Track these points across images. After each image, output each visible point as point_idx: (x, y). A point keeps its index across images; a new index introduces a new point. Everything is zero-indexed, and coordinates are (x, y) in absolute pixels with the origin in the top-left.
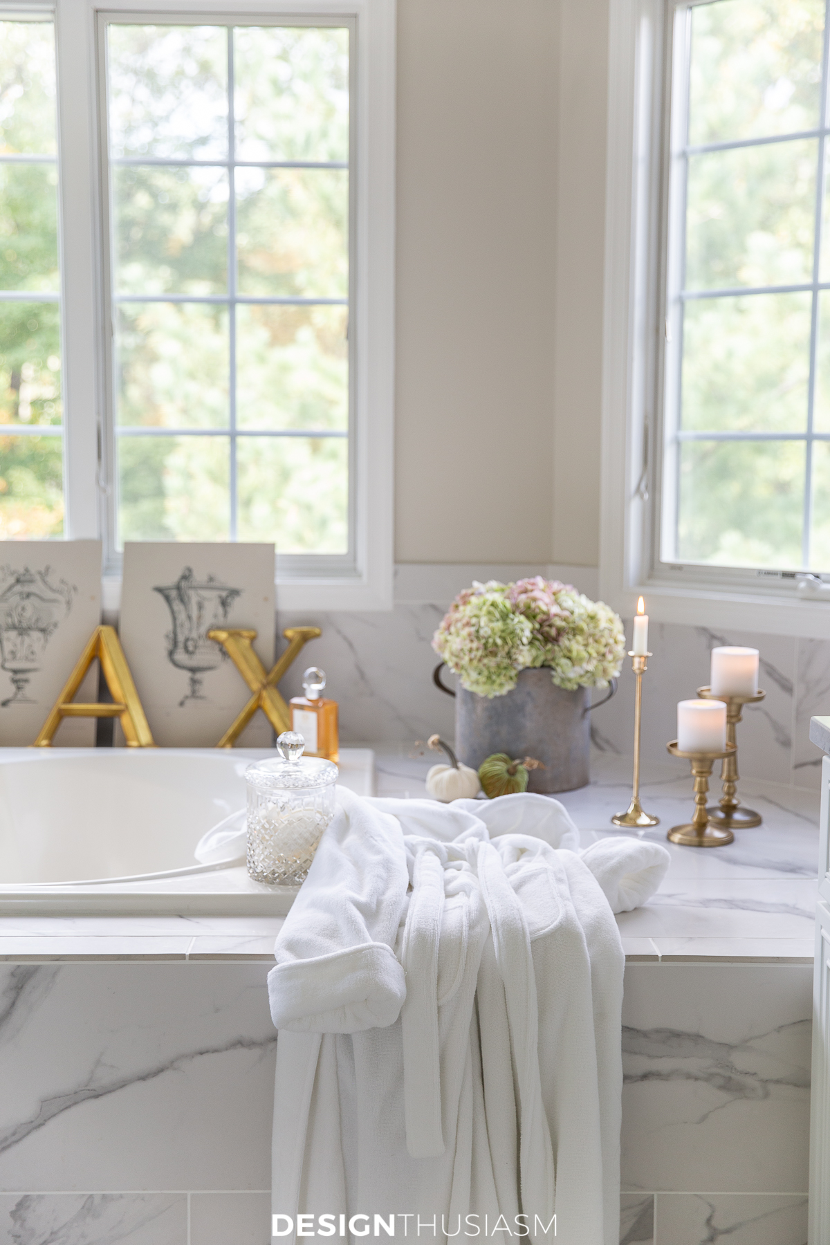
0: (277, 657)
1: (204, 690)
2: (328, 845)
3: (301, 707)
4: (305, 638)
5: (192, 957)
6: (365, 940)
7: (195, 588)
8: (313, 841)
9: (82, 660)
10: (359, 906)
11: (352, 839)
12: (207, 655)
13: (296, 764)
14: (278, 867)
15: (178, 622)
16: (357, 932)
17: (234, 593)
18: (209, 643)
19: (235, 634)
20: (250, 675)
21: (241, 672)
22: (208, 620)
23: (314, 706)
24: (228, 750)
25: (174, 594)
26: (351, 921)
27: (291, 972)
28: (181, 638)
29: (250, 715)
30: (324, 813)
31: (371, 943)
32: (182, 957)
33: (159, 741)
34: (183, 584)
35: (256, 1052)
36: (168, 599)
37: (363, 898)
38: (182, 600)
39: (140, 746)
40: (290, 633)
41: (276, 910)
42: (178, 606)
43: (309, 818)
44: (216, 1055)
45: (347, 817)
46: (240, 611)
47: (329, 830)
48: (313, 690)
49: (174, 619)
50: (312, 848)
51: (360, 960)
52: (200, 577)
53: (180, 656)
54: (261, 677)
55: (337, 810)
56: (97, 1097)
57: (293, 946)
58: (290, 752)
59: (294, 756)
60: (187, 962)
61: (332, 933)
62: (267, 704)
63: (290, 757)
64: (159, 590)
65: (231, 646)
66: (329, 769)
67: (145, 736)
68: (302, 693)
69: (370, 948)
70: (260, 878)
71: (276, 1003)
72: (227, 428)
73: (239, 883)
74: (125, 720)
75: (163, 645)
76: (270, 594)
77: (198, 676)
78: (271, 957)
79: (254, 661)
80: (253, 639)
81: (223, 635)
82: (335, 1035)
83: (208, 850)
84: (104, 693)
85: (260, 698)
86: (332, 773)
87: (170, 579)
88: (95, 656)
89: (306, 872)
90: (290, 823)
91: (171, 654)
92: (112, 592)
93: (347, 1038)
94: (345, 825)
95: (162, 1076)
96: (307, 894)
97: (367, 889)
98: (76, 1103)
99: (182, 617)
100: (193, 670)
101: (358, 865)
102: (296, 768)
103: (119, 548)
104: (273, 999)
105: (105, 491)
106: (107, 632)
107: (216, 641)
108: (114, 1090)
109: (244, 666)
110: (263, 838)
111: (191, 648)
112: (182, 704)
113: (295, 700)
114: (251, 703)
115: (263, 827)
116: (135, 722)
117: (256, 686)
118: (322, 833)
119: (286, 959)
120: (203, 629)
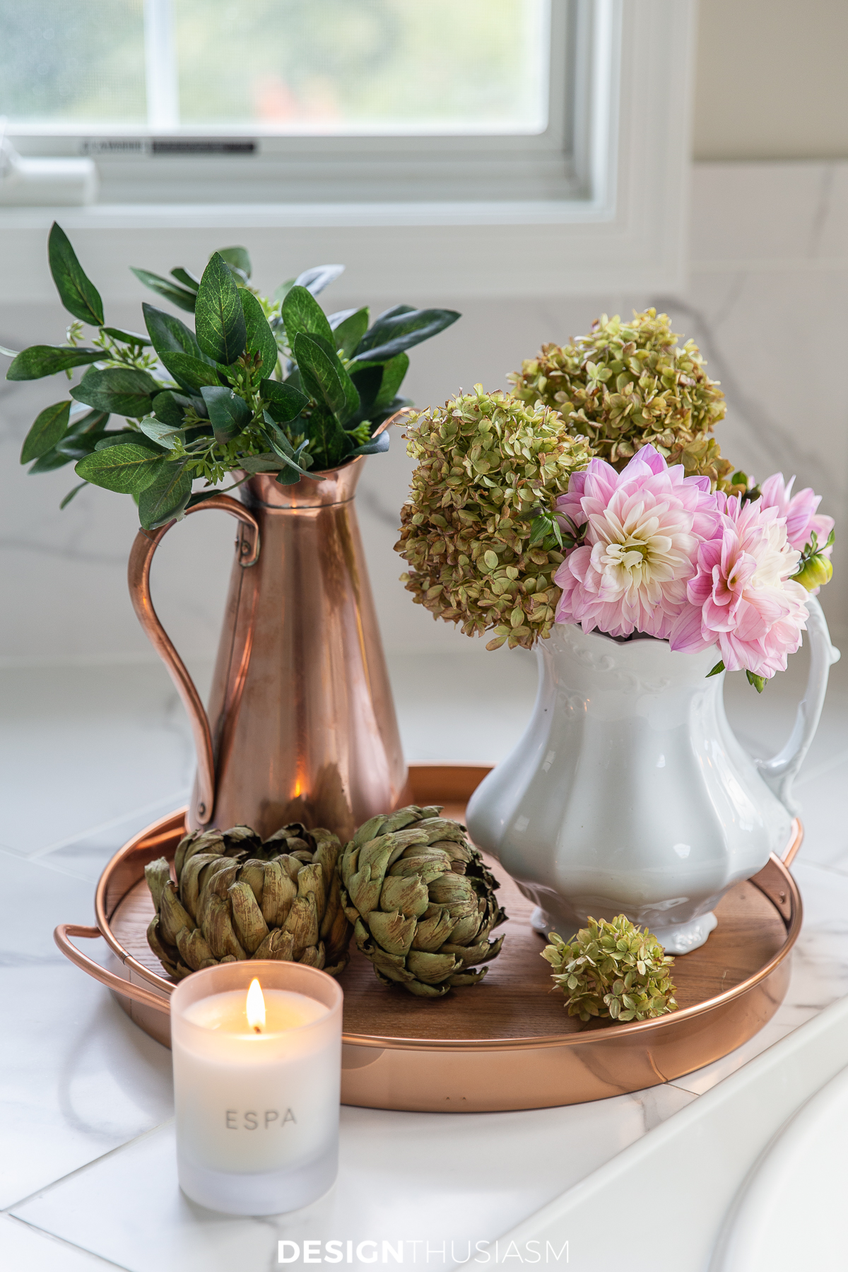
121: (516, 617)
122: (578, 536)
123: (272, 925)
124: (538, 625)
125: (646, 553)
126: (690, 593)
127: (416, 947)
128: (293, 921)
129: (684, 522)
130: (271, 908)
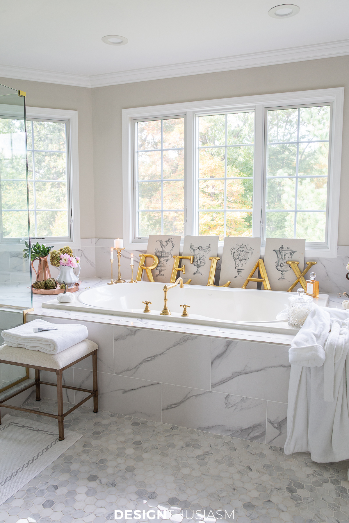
0: (304, 269)
1: (284, 276)
2: (309, 318)
3: (309, 282)
4: (312, 264)
5: (270, 343)
6: (315, 344)
7: (284, 250)
8: (305, 317)
9: (255, 267)
10: (315, 335)
11: (315, 317)
12: (286, 268)
13: (302, 297)
14: (296, 323)
15: (279, 259)
16: (313, 341)
17: (294, 252)
18: (287, 264)
19: (293, 262)
20: (297, 273)
21: (294, 272)
22: (287, 259)
23: (313, 282)
24: (290, 292)
25: (278, 252)
26: (312, 338)
27: (295, 350)
28: (279, 263)
29: (296, 284)
30: (309, 310)
31: (317, 344)
32: (268, 343)
33: (272, 289)
34: (281, 249)
35: (286, 369)
36: (276, 253)
37: (316, 333)
38: (280, 253)
39: (268, 290)
40: (308, 263)
41: (293, 333)
42: (279, 255)
43: (304, 311)
44: (275, 368)
45: (315, 311)
46: (295, 257)
47: (309, 314)
48: (312, 278)
49: (278, 258)
50: (305, 319)
51: (313, 349)
52: (285, 247)
53: (279, 268)
54: (300, 274)
55: (312, 309)
56: (246, 374)
57: (296, 343)
58: (300, 293)
59: (301, 294)
60: (269, 344)
61: (307, 341)
62: (301, 281)
63: (300, 295)
64: (275, 251)
65: (292, 266)
66: (310, 298)
67: (269, 287)
68: (309, 279)
69: (316, 346)
70: (291, 325)
71: (290, 357)
72: (294, 209)
73: (285, 326)
74: (264, 283)
75: (275, 265)
76: (303, 253)
77: (283, 273)
78: (290, 345)
79: (298, 270)
80: (298, 264)
81: (290, 263)
82: (306, 367)
83: (279, 317)
84: (259, 276)
85: (299, 279)
86: (311, 300)
87: (277, 248)
88: (258, 267)
89: (303, 325)
90: (299, 312)
91: (277, 267)
92: (263, 251)
93: (309, 368)
94: (314, 313)
95: (262, 371)
96: (302, 330)
97: (318, 330)
98: (240, 375)
99: (280, 258)
100: (282, 271)
101: (316, 324)
102: (302, 298)
103: (265, 240)
104: (290, 356)
105: (262, 225)
106: (261, 261)
107: (288, 264)
108: (250, 373)
109: (295, 271)
110: (292, 315)
111: (282, 266)
112: (279, 280)
113: (308, 280)
114: (297, 281)
115: (292, 312)
116: (267, 284)
117: (298, 276)
118: (308, 315)
119: (294, 346)
120: (285, 261)
121: (57, 265)
122: (61, 259)
123: (41, 285)
124: (59, 265)
125: (66, 260)
126: (68, 262)
127: (51, 286)
128: (42, 285)
129: (68, 258)
130: (41, 284)
